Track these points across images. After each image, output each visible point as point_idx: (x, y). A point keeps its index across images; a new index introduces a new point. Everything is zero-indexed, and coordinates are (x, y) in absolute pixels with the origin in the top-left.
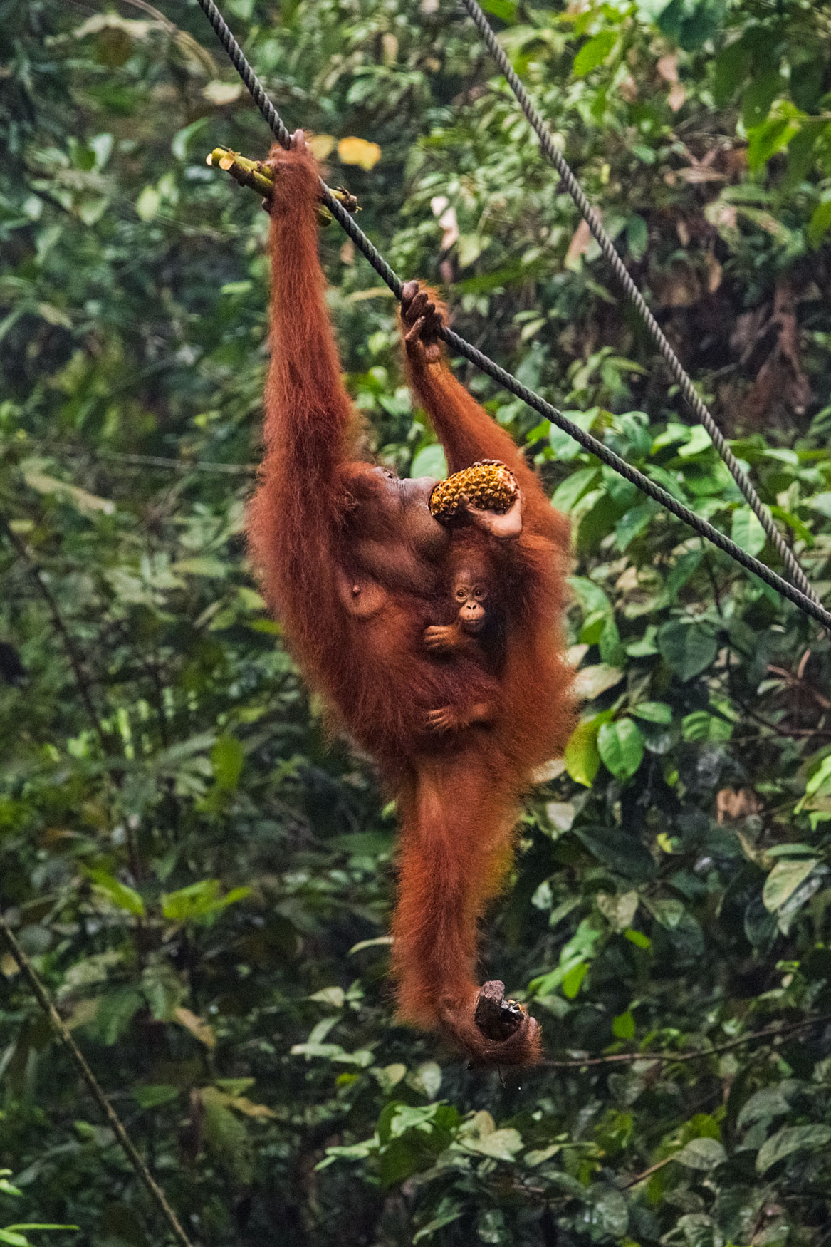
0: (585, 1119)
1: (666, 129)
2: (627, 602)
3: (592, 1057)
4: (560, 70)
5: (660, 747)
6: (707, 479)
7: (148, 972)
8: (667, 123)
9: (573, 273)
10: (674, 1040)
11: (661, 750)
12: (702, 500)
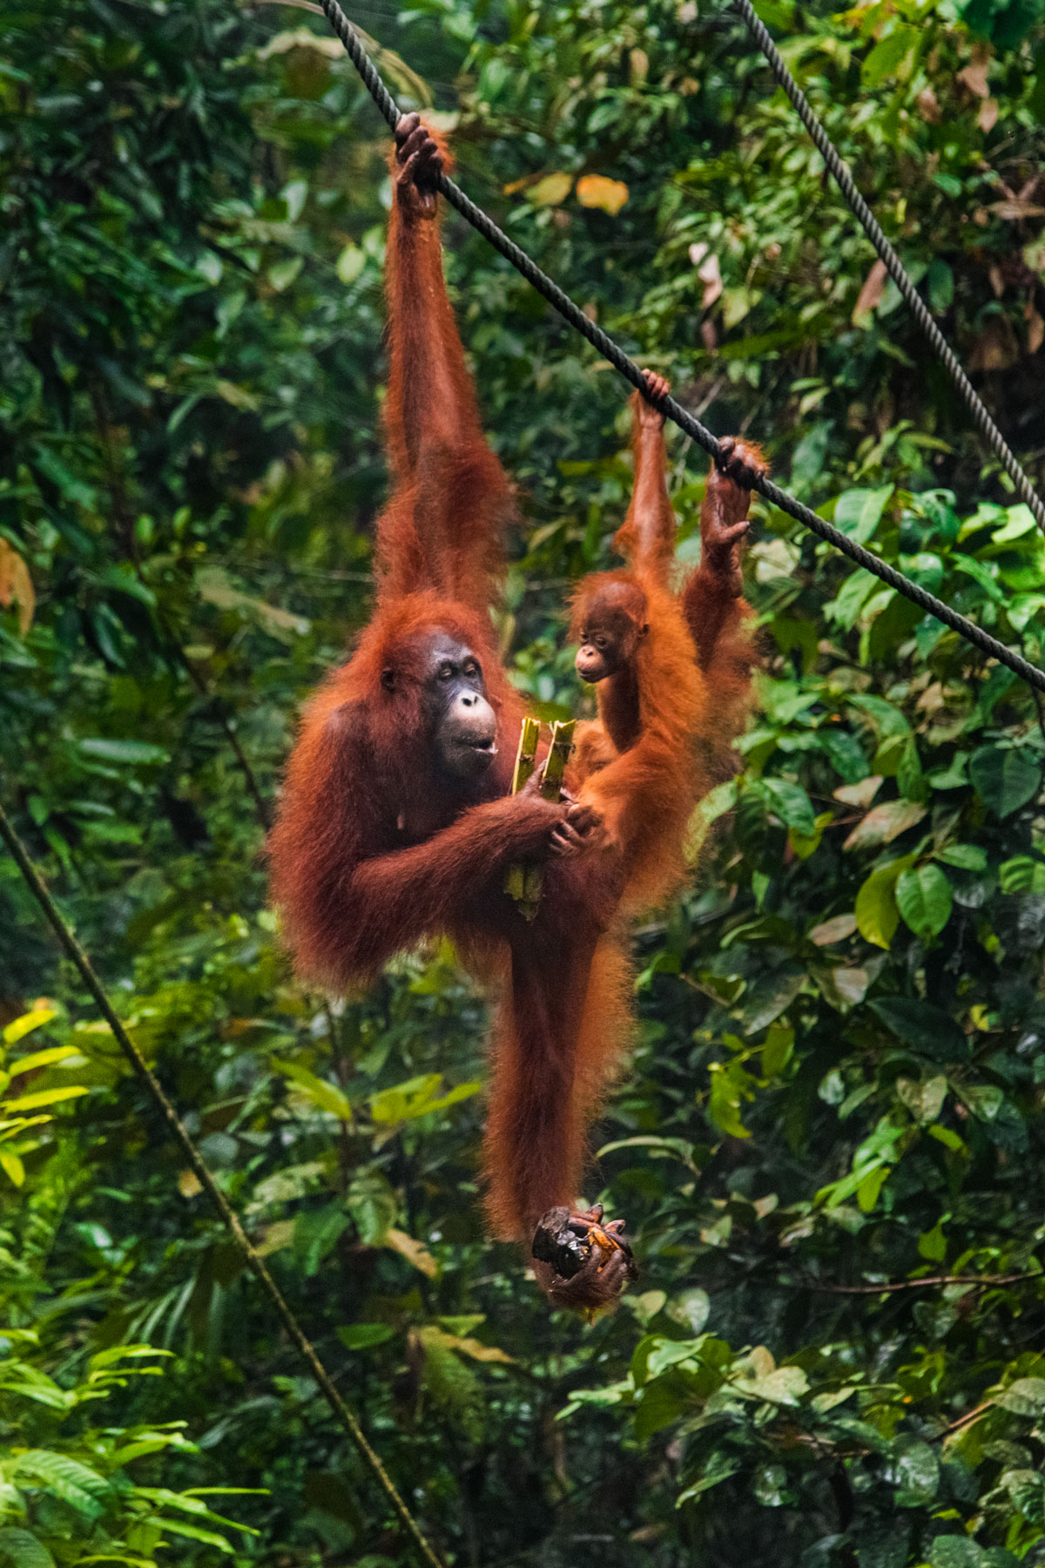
0: (886, 1357)
1: (975, 156)
2: (931, 725)
3: (892, 1282)
4: (845, 86)
5: (973, 899)
6: (1027, 571)
7: (354, 1187)
8: (976, 148)
9: (862, 331)
10: (995, 1261)
11: (973, 903)
12: (1021, 596)
